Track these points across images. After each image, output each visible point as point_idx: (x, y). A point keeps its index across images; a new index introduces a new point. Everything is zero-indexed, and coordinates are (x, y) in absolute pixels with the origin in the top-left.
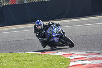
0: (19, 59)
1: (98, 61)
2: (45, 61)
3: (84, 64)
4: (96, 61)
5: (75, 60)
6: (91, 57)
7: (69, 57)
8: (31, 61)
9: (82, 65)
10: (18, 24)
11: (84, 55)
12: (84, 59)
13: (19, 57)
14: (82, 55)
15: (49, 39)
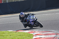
0: (3, 34)
1: (49, 36)
2: (18, 36)
3: (41, 38)
4: (48, 36)
5: (36, 35)
6: (45, 34)
7: (32, 34)
8: (10, 36)
9: (40, 38)
10: (3, 15)
11: (41, 32)
12: (41, 34)
13: (3, 33)
14: (40, 32)
15: (28, 23)
